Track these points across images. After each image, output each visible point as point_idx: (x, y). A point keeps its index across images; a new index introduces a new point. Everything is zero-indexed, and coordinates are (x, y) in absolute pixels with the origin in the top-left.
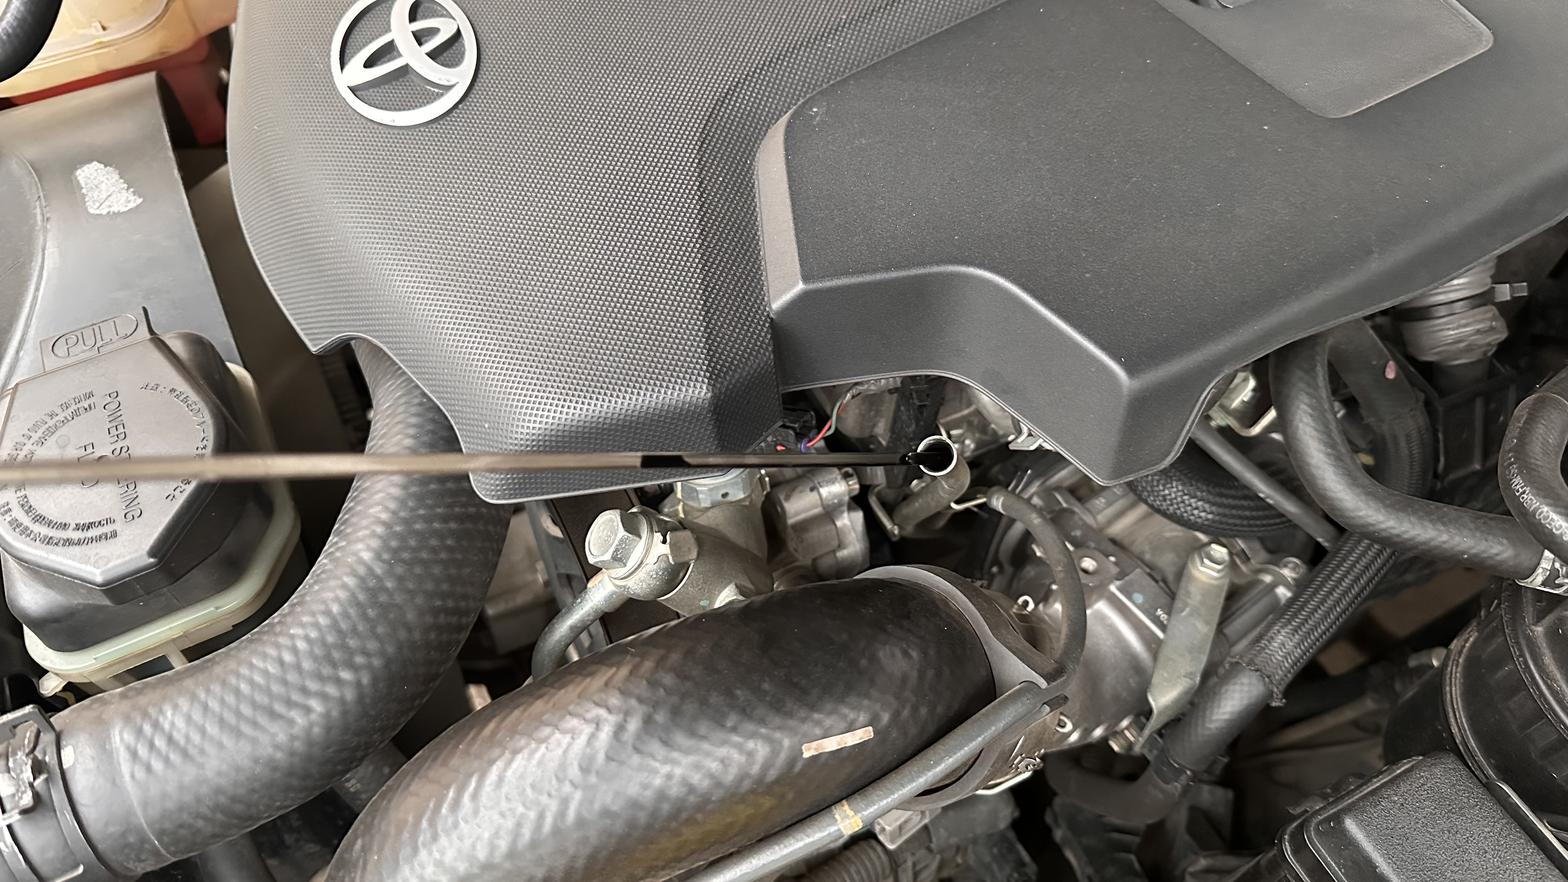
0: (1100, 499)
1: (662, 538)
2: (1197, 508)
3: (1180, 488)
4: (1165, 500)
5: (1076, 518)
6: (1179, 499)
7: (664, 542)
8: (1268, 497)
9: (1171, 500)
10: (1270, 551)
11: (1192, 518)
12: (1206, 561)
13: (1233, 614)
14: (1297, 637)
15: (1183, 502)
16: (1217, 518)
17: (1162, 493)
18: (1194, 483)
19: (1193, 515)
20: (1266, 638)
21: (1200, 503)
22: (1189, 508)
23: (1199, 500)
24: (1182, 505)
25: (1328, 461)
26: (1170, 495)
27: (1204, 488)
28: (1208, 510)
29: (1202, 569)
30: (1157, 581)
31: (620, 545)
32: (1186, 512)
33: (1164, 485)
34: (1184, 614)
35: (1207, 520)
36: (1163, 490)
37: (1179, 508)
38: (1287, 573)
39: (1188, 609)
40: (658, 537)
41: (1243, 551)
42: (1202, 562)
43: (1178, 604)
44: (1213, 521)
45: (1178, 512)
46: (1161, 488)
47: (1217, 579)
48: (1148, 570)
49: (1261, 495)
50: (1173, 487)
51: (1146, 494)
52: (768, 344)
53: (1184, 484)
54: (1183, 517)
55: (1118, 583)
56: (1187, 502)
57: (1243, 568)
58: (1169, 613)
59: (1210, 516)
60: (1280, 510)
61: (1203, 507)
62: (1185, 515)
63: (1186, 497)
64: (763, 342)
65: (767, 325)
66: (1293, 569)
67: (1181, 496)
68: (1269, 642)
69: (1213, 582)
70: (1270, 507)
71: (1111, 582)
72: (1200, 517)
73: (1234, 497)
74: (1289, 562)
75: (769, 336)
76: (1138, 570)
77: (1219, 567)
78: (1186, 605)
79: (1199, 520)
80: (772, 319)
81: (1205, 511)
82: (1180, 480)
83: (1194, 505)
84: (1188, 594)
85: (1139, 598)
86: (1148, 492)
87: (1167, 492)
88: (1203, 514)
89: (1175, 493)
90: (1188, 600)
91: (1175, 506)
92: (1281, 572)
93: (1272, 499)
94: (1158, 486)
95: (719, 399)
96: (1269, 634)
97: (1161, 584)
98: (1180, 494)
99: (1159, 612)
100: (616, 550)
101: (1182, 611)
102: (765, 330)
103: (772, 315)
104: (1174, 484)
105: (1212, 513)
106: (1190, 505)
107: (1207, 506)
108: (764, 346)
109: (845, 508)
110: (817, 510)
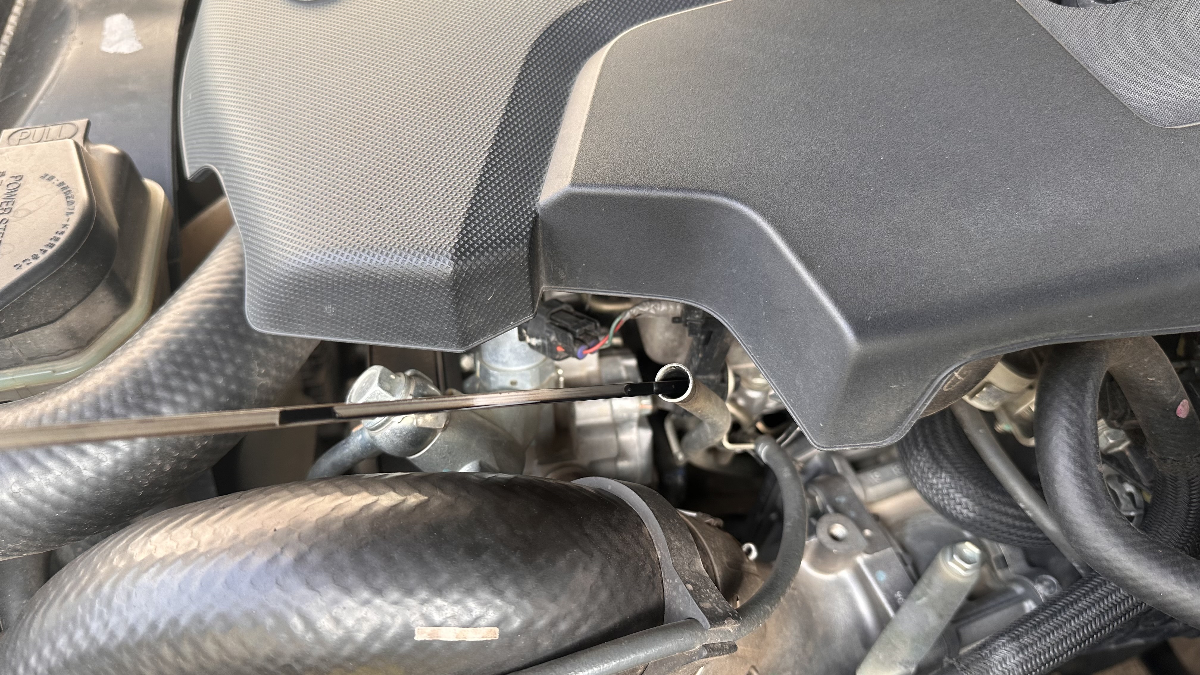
0: (875, 473)
2: (960, 504)
3: (948, 480)
4: (932, 489)
5: (845, 485)
6: (945, 491)
8: (1028, 509)
9: (937, 490)
10: (1031, 564)
11: (954, 512)
12: (955, 556)
13: (968, 617)
14: (1021, 656)
15: (948, 494)
16: (978, 518)
17: (930, 481)
18: (962, 478)
19: (955, 509)
20: (989, 648)
21: (964, 500)
22: (952, 502)
23: (964, 497)
24: (946, 497)
25: (1074, 481)
26: (937, 484)
27: (971, 486)
28: (971, 508)
29: (950, 564)
30: (905, 564)
32: (949, 505)
33: (933, 474)
34: (919, 602)
35: (969, 517)
36: (933, 478)
37: (943, 500)
38: (1041, 590)
39: (924, 599)
41: (1003, 558)
42: (952, 557)
43: (917, 591)
44: (974, 520)
45: (942, 503)
46: (930, 476)
47: (964, 577)
48: (900, 551)
49: (1022, 505)
50: (941, 478)
51: (916, 479)
52: (525, 237)
53: (952, 478)
54: (945, 509)
55: (866, 556)
56: (952, 496)
57: (1000, 574)
58: (905, 597)
59: (971, 515)
60: (1038, 525)
61: (966, 504)
62: (948, 508)
63: (952, 491)
64: (520, 233)
65: (531, 219)
66: (1049, 587)
67: (948, 488)
68: (991, 653)
69: (960, 580)
70: (1028, 519)
71: (858, 553)
72: (962, 513)
73: (999, 502)
74: (1046, 580)
75: (528, 230)
76: (890, 550)
77: (967, 566)
78: (925, 594)
79: (960, 517)
80: (537, 216)
81: (967, 508)
82: (949, 473)
83: (958, 500)
84: (930, 584)
85: (882, 576)
86: (918, 477)
87: (935, 481)
88: (965, 511)
89: (942, 484)
90: (928, 590)
91: (940, 497)
92: (1035, 587)
93: (1032, 511)
94: (928, 472)
95: (459, 276)
96: (993, 646)
97: (910, 568)
98: (947, 486)
99: (898, 595)
101: (919, 599)
102: (527, 223)
103: (538, 211)
104: (944, 475)
105: (974, 512)
106: (954, 499)
107: (970, 504)
108: (520, 237)
109: (635, 424)
110: (606, 419)
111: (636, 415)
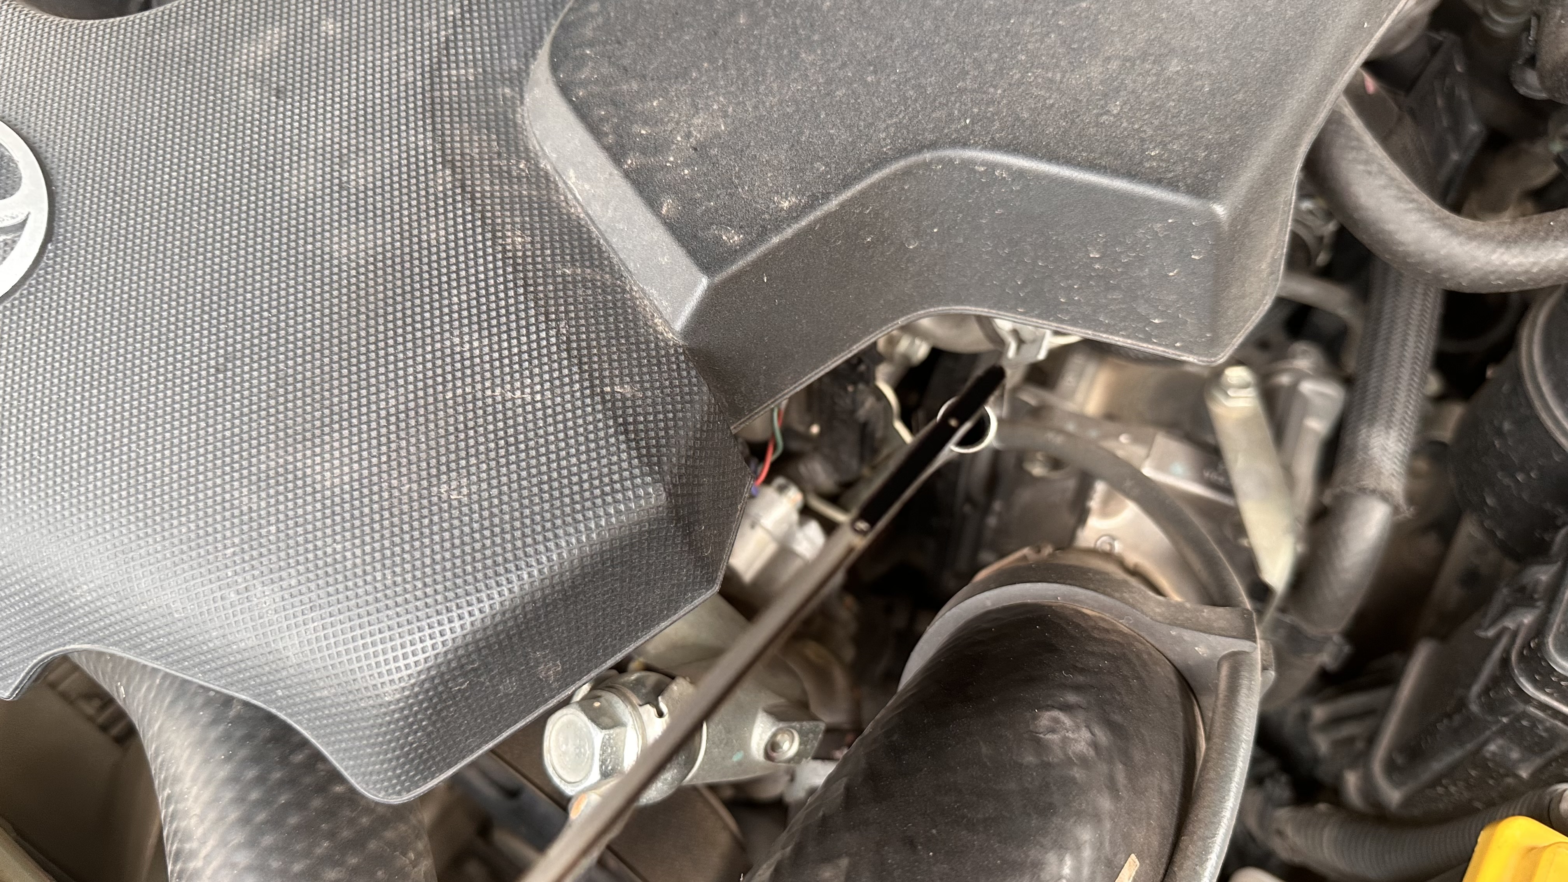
1: (653, 711)
7: (660, 714)
12: (1228, 393)
14: (1393, 432)
29: (1228, 402)
30: (1182, 440)
31: (603, 751)
38: (1303, 364)
39: (1241, 458)
40: (648, 711)
42: (1227, 396)
47: (1249, 406)
48: (1166, 430)
55: (1151, 463)
58: (1224, 473)
65: (682, 358)
66: (1306, 357)
69: (1247, 411)
74: (1298, 351)
75: (693, 373)
76: (1158, 439)
77: (1245, 392)
78: (1236, 453)
80: (683, 348)
84: (1231, 440)
85: (1178, 468)
90: (1234, 445)
92: (1295, 365)
95: (677, 496)
97: (1186, 440)
99: (1212, 476)
100: (603, 762)
102: (684, 366)
103: (681, 343)
109: (795, 527)
110: (771, 549)
111: (795, 517)
